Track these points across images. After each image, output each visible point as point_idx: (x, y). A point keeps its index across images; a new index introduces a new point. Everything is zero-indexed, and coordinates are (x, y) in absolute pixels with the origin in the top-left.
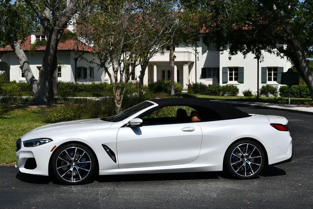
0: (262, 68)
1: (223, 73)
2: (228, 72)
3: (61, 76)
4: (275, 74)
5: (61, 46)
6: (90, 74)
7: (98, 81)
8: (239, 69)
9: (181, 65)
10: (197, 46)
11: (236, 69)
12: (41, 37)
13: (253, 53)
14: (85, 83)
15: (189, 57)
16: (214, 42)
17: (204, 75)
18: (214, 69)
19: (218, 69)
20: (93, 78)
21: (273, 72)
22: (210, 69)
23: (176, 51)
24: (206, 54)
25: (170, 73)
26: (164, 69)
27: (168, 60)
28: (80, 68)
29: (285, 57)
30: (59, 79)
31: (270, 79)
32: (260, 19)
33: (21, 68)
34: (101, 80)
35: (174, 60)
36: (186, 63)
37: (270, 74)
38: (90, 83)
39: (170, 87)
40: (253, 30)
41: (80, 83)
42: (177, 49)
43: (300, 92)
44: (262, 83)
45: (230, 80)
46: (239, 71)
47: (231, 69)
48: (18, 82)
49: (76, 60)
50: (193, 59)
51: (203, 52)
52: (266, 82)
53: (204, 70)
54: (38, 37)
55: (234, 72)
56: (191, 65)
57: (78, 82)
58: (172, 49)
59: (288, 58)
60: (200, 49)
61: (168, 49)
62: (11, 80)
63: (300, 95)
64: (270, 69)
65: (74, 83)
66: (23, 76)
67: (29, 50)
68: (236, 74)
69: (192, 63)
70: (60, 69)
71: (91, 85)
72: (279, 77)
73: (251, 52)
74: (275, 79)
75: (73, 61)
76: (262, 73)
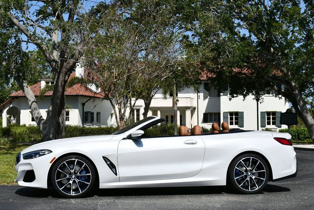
0: (261, 112)
1: (224, 117)
2: (229, 117)
3: (68, 120)
4: (274, 119)
5: (69, 91)
6: (97, 118)
7: (105, 125)
8: (239, 114)
9: (183, 110)
10: (198, 92)
11: (237, 114)
12: (50, 83)
13: (253, 94)
14: (92, 127)
15: (191, 102)
16: (215, 86)
17: (205, 120)
18: (215, 114)
19: (219, 114)
20: (100, 122)
21: (271, 116)
22: (211, 114)
23: (178, 96)
24: (207, 100)
25: (173, 118)
26: (167, 115)
27: (171, 105)
28: (87, 113)
29: (283, 98)
30: (67, 123)
31: (269, 123)
32: (259, 62)
33: (31, 112)
34: (107, 125)
35: (176, 104)
36: (188, 108)
37: (269, 119)
38: (97, 127)
39: (174, 130)
40: (252, 73)
41: (88, 127)
42: (179, 95)
43: (298, 135)
44: (261, 127)
45: (230, 124)
46: (239, 116)
47: (231, 114)
48: (27, 125)
49: (83, 104)
50: (195, 105)
51: (205, 98)
52: (265, 126)
53: (205, 115)
54: (47, 83)
55: (234, 116)
56: (193, 110)
57: (85, 126)
58: (175, 95)
59: (285, 100)
60: (201, 95)
61: (171, 95)
62: (21, 124)
63: (299, 138)
64: (269, 113)
65: (82, 126)
66: (33, 120)
67: (38, 95)
68: (236, 119)
69: (194, 109)
70: (68, 114)
71: (97, 128)
72: (278, 120)
73: (250, 94)
74: (274, 123)
75: (80, 106)
76: (261, 117)
